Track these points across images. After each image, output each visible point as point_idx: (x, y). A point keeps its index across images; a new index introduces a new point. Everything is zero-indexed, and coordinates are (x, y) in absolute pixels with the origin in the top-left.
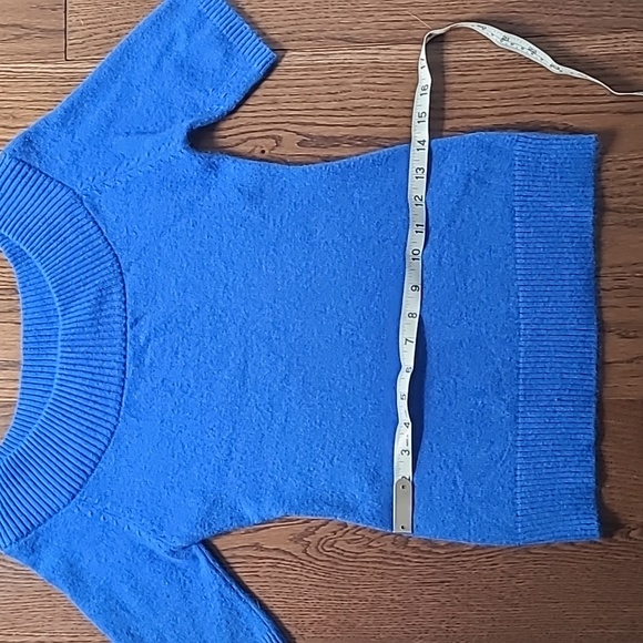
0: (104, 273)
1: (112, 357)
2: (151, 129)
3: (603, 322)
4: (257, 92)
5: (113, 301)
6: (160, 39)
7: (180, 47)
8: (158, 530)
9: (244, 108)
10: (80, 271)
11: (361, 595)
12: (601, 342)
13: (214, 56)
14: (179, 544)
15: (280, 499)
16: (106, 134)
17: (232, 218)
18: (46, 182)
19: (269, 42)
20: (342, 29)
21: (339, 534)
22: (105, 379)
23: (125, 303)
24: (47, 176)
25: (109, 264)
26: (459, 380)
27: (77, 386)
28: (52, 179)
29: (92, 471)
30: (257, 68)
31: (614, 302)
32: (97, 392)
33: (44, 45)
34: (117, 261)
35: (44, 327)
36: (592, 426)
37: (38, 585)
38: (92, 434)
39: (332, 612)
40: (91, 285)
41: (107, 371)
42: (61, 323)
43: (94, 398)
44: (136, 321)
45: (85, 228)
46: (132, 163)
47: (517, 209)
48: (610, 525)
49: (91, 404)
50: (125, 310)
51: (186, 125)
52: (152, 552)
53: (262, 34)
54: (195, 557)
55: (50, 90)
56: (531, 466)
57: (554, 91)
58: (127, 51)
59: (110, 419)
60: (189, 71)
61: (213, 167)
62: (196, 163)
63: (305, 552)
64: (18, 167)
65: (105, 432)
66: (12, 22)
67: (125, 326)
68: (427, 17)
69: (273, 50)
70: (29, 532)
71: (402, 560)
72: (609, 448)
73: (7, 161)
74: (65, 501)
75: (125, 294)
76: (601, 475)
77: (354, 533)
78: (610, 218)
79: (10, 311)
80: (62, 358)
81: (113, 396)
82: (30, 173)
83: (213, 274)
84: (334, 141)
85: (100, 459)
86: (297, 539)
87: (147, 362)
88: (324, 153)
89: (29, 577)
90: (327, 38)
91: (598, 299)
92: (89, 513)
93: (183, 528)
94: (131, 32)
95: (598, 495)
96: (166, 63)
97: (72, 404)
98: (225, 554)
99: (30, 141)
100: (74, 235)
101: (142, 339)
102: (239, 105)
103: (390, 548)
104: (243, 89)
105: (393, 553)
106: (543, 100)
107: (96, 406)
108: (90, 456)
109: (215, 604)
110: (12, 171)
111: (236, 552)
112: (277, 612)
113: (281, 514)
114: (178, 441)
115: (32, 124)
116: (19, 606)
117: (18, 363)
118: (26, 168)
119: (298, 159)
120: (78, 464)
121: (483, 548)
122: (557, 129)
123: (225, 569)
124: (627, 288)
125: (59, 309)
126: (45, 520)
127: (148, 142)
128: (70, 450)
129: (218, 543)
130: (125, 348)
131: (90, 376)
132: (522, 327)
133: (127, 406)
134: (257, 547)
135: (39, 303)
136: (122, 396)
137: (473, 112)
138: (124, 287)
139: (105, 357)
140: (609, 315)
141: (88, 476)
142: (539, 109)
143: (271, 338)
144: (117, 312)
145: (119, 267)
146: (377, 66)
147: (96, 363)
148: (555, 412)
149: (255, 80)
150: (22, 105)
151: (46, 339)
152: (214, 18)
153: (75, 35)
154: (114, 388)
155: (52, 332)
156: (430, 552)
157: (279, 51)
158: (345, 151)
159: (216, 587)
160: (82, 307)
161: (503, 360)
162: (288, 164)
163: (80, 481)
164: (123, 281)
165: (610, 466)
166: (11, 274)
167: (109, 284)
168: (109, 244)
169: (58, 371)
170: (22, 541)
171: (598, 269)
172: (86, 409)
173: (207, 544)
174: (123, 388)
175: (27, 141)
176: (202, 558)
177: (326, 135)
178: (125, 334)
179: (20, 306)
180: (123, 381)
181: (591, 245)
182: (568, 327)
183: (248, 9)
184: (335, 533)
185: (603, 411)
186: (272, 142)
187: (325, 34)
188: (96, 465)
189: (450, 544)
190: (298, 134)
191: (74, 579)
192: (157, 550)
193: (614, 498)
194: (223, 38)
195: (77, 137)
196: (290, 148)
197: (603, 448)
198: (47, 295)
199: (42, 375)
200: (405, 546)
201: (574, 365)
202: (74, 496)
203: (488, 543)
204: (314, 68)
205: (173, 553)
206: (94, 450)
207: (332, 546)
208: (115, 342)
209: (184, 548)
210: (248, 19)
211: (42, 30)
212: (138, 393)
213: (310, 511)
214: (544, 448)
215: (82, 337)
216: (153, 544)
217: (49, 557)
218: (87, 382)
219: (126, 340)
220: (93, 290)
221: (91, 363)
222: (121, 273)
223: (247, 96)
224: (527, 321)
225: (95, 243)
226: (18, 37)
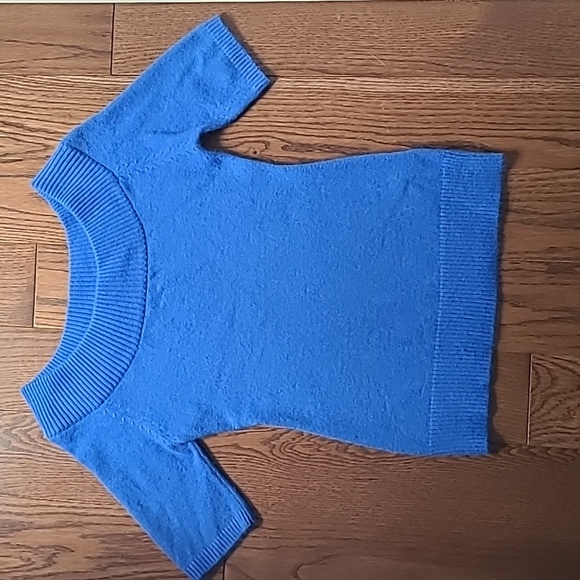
0: (132, 237)
1: (135, 300)
2: (172, 130)
3: (502, 295)
4: (254, 107)
5: (138, 258)
6: (183, 62)
7: (198, 69)
8: (164, 431)
9: (243, 119)
10: (114, 234)
11: (310, 486)
12: (499, 309)
13: (223, 78)
14: (178, 441)
15: (255, 412)
16: (139, 132)
17: (229, 201)
18: (93, 165)
19: (265, 70)
20: (319, 63)
21: (298, 440)
22: (130, 316)
23: (147, 260)
24: (93, 161)
25: (136, 230)
26: (391, 331)
27: (109, 321)
28: (97, 163)
29: (117, 384)
30: (254, 90)
31: (509, 280)
32: (123, 325)
33: (95, 63)
34: (142, 228)
35: (86, 275)
36: (488, 371)
37: (74, 465)
38: (119, 356)
39: (289, 497)
40: (122, 245)
41: (132, 311)
42: (99, 273)
43: (121, 330)
44: (154, 274)
45: (120, 202)
46: (157, 155)
47: (442, 207)
48: (496, 444)
49: (118, 334)
50: (147, 265)
51: (199, 130)
52: (158, 446)
53: (259, 63)
54: (190, 451)
55: (98, 97)
56: (442, 398)
57: (476, 119)
58: (159, 69)
59: (132, 346)
60: (203, 88)
61: (218, 162)
62: (205, 159)
63: (271, 452)
64: (73, 153)
65: (127, 355)
66: (72, 44)
67: (146, 277)
68: (384, 57)
69: (267, 76)
70: (69, 426)
71: (342, 462)
72: (499, 388)
73: (64, 148)
74: (96, 405)
75: (147, 254)
76: (492, 407)
77: (308, 441)
78: (511, 217)
79: (61, 262)
80: (98, 299)
81: (135, 329)
82: (82, 158)
83: (213, 243)
84: (309, 148)
85: (123, 375)
86: (265, 443)
87: (161, 305)
88: (301, 156)
89: (67, 459)
90: (307, 69)
91: (500, 277)
92: (114, 416)
93: (182, 431)
94: (161, 56)
95: (490, 422)
96: (186, 80)
97: (104, 333)
98: (212, 450)
99: (82, 134)
100: (111, 206)
101: (159, 288)
102: (239, 116)
103: (334, 452)
104: (243, 105)
105: (336, 456)
106: (466, 125)
107: (122, 336)
108: (116, 372)
109: (203, 487)
110: (68, 156)
111: (220, 449)
112: (248, 494)
113: (254, 424)
114: (181, 366)
115: (83, 122)
116: (59, 480)
117: (66, 301)
118: (78, 154)
119: (282, 160)
120: (108, 379)
121: (402, 456)
122: (475, 147)
123: (211, 461)
124: (520, 269)
125: (97, 262)
126: (81, 418)
127: (170, 140)
128: (102, 368)
129: (209, 442)
130: (145, 294)
131: (118, 313)
132: (441, 294)
133: (145, 337)
134: (236, 446)
135: (84, 257)
136: (141, 329)
137: (414, 131)
138: (146, 248)
139: (130, 300)
140: (506, 289)
141: (114, 387)
142: (464, 132)
143: (253, 292)
144: (141, 267)
145: (144, 233)
146: (344, 92)
147: (124, 304)
148: (461, 359)
149: (252, 99)
150: (77, 107)
151: (87, 284)
152: (225, 50)
153: (119, 56)
154: (135, 323)
155: (92, 279)
156: (363, 457)
157: (272, 77)
158: (317, 155)
159: (204, 474)
160: (115, 261)
161: (426, 319)
162: (274, 163)
163: (108, 391)
164: (146, 243)
165: (498, 400)
166: (64, 233)
167: (135, 245)
168: (137, 215)
169: (95, 309)
170: (64, 432)
171: (501, 254)
172: (115, 338)
173: (199, 442)
174: (142, 323)
175: (80, 134)
176: (195, 452)
177: (303, 142)
178: (146, 283)
179: (69, 258)
180: (143, 318)
181: (496, 236)
182: (475, 296)
183: (251, 43)
184: (294, 439)
185: (497, 360)
186: (263, 146)
187: (306, 66)
188: (120, 379)
189: (380, 452)
190: (282, 140)
191: (101, 462)
192: (162, 444)
193: (501, 424)
194: (230, 65)
195: (117, 132)
196: (276, 151)
197: (496, 387)
198: (89, 251)
199: (83, 311)
200: (345, 451)
201: (478, 326)
202: (103, 402)
203: (406, 452)
204: (296, 90)
205: (174, 447)
206: (120, 369)
207: (291, 449)
208: (138, 289)
209: (182, 444)
210: (250, 51)
211: (95, 52)
212: (154, 328)
213: (276, 422)
214: (452, 385)
215: (113, 284)
216: (159, 440)
217: (83, 445)
218: (116, 318)
219: (146, 288)
220: (124, 249)
221: (119, 303)
222: (145, 238)
223: (247, 109)
224: (445, 290)
225: (127, 214)
226: (76, 56)
